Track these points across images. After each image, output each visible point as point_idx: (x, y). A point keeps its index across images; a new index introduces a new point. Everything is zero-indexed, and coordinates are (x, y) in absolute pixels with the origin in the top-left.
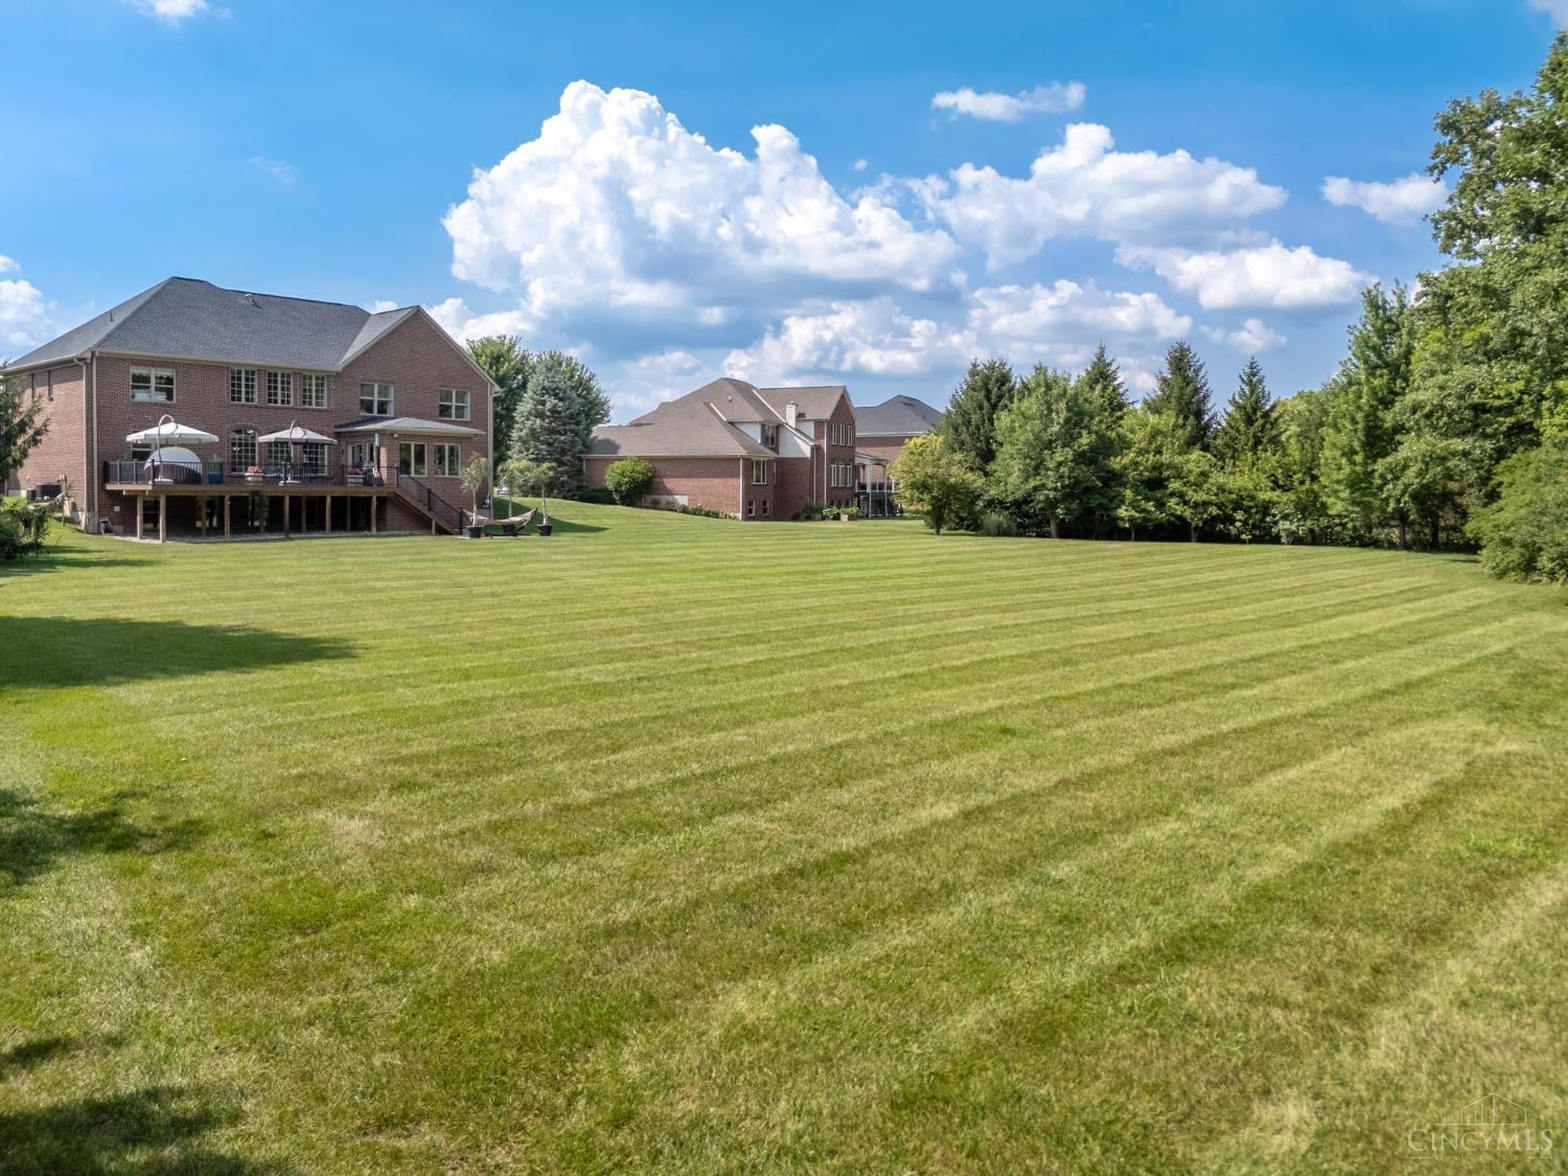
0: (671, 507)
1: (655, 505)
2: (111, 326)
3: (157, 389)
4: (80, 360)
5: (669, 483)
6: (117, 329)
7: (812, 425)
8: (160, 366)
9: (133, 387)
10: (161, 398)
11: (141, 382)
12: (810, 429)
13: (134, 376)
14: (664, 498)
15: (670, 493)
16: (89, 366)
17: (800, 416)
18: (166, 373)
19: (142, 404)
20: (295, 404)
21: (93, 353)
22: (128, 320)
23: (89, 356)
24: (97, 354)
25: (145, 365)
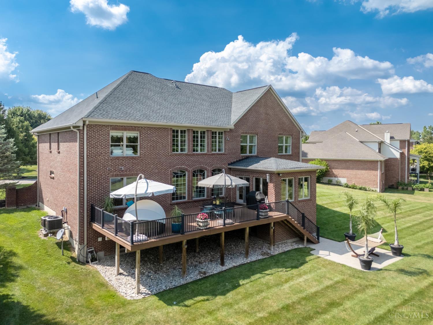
0: (339, 184)
1: (330, 183)
2: (97, 102)
3: (127, 146)
4: (74, 127)
5: (335, 172)
6: (101, 103)
7: (398, 142)
8: (129, 130)
9: (112, 146)
10: (129, 152)
11: (117, 141)
12: (398, 144)
13: (112, 137)
14: (334, 180)
15: (336, 176)
16: (81, 132)
17: (392, 138)
18: (132, 134)
19: (118, 158)
20: (208, 151)
21: (84, 122)
22: (109, 96)
23: (81, 124)
24: (87, 123)
25: (119, 130)
